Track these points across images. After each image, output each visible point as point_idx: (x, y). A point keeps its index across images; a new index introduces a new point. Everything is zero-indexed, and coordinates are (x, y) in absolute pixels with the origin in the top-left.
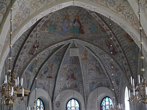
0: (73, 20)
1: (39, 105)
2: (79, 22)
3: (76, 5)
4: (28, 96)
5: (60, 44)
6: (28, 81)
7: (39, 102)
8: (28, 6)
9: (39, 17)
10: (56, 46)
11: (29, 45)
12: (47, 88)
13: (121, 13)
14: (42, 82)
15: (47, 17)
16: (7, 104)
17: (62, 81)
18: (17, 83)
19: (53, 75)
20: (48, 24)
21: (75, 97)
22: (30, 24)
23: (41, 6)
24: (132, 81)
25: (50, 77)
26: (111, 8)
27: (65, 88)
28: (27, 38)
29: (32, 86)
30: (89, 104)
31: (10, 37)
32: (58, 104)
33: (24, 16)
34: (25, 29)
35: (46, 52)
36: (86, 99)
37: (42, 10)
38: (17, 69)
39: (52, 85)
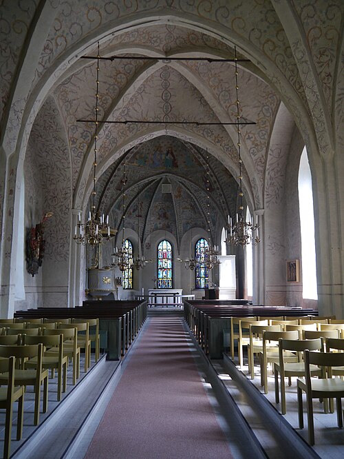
0: (165, 152)
1: (127, 246)
2: (172, 154)
3: (169, 134)
4: (115, 236)
5: (150, 179)
6: (115, 220)
7: (127, 243)
8: (114, 135)
9: (127, 147)
10: (146, 181)
11: (116, 180)
12: (136, 227)
13: (219, 144)
14: (131, 221)
15: (136, 147)
16: (92, 244)
17: (152, 220)
18: (102, 220)
19: (143, 213)
20: (137, 156)
21: (168, 238)
22: (117, 156)
23: (130, 135)
24: (230, 221)
25: (140, 216)
26: (209, 138)
27: (156, 229)
28: (114, 171)
29: (119, 225)
30: (182, 247)
31: (95, 170)
32: (149, 246)
33: (110, 147)
34: (111, 161)
35: (135, 188)
36: (179, 240)
37: (131, 140)
38: (103, 206)
39: (141, 225)
